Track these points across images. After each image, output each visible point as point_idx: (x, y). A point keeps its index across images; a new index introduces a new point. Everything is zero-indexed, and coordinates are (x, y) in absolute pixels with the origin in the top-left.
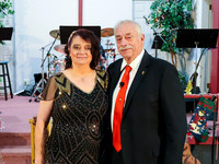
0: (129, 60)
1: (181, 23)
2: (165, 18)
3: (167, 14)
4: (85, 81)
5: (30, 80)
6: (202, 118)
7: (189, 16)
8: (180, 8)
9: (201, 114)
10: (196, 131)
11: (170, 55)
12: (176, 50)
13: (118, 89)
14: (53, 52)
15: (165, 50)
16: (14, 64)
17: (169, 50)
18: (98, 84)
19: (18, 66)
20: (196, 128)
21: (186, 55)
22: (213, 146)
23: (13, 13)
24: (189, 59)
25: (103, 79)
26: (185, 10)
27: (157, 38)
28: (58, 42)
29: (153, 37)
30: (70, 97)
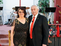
0: (34, 15)
1: (46, 6)
2: (42, 4)
3: (42, 3)
4: (23, 21)
5: (7, 21)
6: (52, 30)
7: (48, 4)
8: (46, 2)
9: (52, 29)
10: (50, 34)
11: (43, 14)
12: (45, 13)
13: (31, 23)
14: (13, 13)
15: (42, 13)
16: (3, 16)
17: (43, 13)
18: (26, 22)
19: (4, 17)
20: (50, 33)
21: (47, 14)
22: (55, 37)
23: (3, 3)
24: (48, 15)
25: (27, 20)
26: (47, 2)
27: (40, 10)
28: (15, 11)
29: (39, 9)
30: (19, 25)
